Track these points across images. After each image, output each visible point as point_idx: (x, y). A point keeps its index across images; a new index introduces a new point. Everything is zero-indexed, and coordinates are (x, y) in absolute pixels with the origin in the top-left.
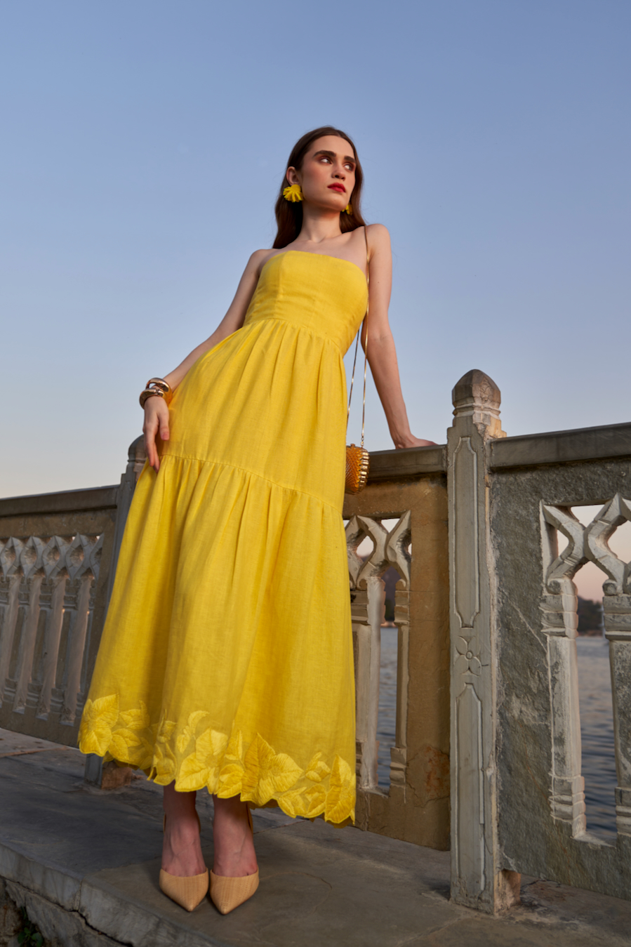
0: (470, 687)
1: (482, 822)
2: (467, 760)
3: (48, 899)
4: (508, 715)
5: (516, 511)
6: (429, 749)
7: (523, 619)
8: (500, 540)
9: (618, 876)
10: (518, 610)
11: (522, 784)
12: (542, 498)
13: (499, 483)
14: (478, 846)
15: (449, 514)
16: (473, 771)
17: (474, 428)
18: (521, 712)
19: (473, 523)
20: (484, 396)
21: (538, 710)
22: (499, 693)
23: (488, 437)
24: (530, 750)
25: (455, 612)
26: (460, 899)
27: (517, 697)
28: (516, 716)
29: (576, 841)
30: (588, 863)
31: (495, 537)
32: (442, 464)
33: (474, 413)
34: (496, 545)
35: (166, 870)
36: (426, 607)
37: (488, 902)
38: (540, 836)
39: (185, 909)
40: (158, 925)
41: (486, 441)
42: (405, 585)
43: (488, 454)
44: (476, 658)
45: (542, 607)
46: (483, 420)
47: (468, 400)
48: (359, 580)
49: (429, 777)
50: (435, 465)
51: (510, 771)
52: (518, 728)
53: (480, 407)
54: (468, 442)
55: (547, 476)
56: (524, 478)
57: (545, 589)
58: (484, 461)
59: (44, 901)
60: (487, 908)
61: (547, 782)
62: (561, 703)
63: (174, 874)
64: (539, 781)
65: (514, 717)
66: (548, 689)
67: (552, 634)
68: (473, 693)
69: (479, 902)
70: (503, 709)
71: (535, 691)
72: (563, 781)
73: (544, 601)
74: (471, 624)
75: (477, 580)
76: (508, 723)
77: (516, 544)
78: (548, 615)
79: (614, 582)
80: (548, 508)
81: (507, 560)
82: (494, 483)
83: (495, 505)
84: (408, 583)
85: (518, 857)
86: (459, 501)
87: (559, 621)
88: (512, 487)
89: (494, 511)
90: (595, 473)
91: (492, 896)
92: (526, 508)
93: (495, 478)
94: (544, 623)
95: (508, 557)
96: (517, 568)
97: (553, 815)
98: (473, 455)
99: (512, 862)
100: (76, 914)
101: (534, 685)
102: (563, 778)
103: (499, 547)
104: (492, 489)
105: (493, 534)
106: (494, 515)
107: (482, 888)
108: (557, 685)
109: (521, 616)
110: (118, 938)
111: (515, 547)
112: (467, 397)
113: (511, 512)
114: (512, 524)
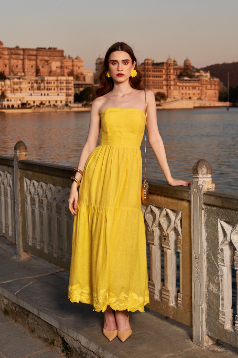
0: (197, 279)
1: (201, 321)
2: (197, 302)
3: (70, 336)
4: (209, 289)
5: (212, 220)
6: (188, 296)
7: (213, 259)
8: (207, 230)
9: (235, 340)
10: (212, 255)
11: (212, 311)
12: (219, 218)
13: (207, 209)
14: (200, 328)
15: (191, 217)
16: (198, 305)
17: (198, 187)
18: (213, 288)
19: (198, 223)
20: (203, 173)
21: (217, 289)
22: (207, 282)
23: (203, 191)
24: (215, 300)
25: (193, 252)
26: (195, 342)
27: (212, 283)
28: (211, 289)
29: (225, 329)
30: (228, 336)
31: (206, 228)
32: (189, 198)
33: (199, 181)
34: (206, 231)
35: (105, 329)
36: (187, 248)
37: (202, 344)
38: (216, 327)
39: (109, 340)
41: (202, 193)
42: (180, 238)
43: (203, 198)
44: (199, 270)
45: (218, 256)
46: (203, 183)
47: (197, 175)
48: (166, 233)
49: (188, 304)
50: (187, 197)
51: (210, 306)
52: (212, 294)
53: (201, 178)
54: (197, 192)
55: (220, 210)
56: (214, 209)
57: (219, 250)
58: (201, 200)
59: (68, 337)
60: (202, 346)
61: (219, 311)
62: (223, 288)
63: (107, 330)
64: (217, 311)
65: (210, 290)
66: (219, 283)
67: (221, 265)
68: (198, 281)
69: (200, 344)
70: (208, 287)
71: (216, 283)
72: (223, 312)
73: (219, 254)
74: (198, 258)
75: (199, 243)
76: (209, 291)
77: (212, 232)
78: (220, 259)
79: (237, 252)
80: (221, 221)
81: (209, 237)
82: (206, 208)
83: (206, 217)
84: (181, 238)
85: (211, 332)
86: (194, 213)
87: (223, 261)
88: (211, 211)
89: (206, 218)
90: (233, 213)
91: (203, 342)
92: (215, 220)
93: (205, 206)
94: (219, 261)
96: (212, 241)
97: (220, 321)
98: (198, 197)
99: (209, 333)
100: (78, 342)
101: (216, 281)
102: (223, 311)
103: (207, 232)
104: (205, 210)
105: (205, 227)
106: (205, 220)
107: (201, 340)
108: (222, 282)
109: (213, 258)
110: (90, 349)
111: (211, 233)
112: (196, 174)
113: (210, 220)
114: (211, 225)
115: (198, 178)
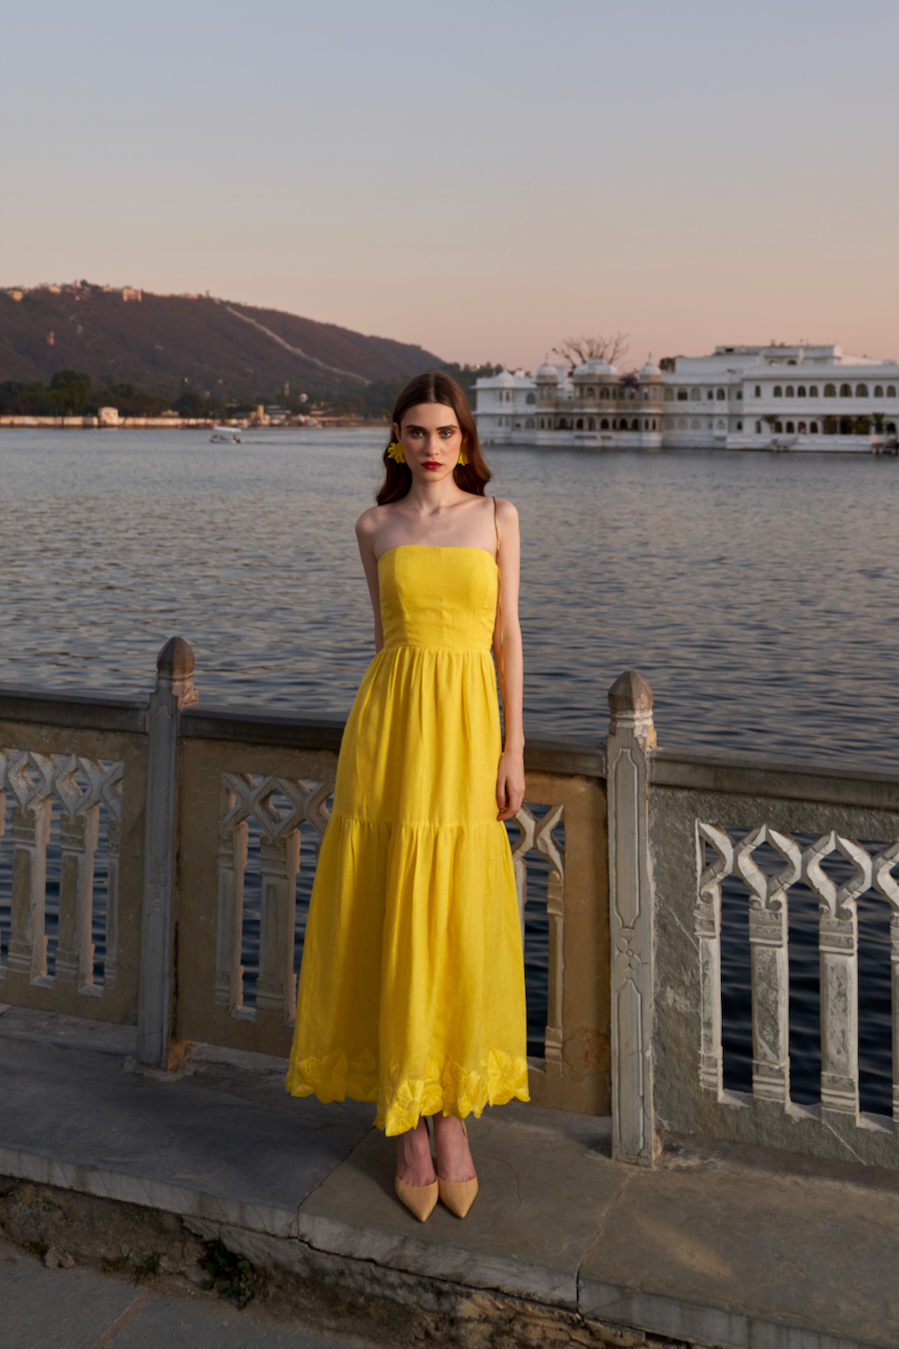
0: (630, 981)
1: (641, 1094)
2: (627, 1043)
3: (251, 1230)
4: (663, 1003)
5: (673, 825)
6: (586, 1031)
7: (678, 923)
8: (658, 850)
9: (753, 1128)
10: (674, 914)
11: (675, 1061)
12: (698, 816)
13: (658, 796)
14: (638, 1114)
15: (610, 821)
16: (633, 1053)
17: (635, 742)
18: (675, 1000)
19: (633, 834)
20: (641, 706)
21: (690, 999)
22: (656, 984)
23: (648, 749)
24: (682, 1032)
25: (616, 913)
26: (621, 1157)
27: (671, 987)
28: (671, 1004)
29: (720, 1104)
30: (730, 1120)
31: (653, 846)
32: (602, 771)
33: (635, 726)
34: (654, 854)
35: (401, 1179)
36: (582, 902)
37: (647, 1158)
38: (690, 1102)
40: (404, 1241)
41: (647, 756)
42: (558, 878)
43: (648, 769)
44: (635, 956)
45: (696, 913)
46: (642, 731)
47: (629, 712)
49: (587, 1055)
50: (594, 770)
51: (664, 1050)
52: (672, 1014)
53: (639, 719)
54: (629, 755)
55: (703, 797)
56: (681, 795)
57: (699, 898)
58: (645, 776)
59: (247, 1232)
60: (645, 1162)
61: (697, 1058)
62: (710, 994)
63: (408, 1183)
64: (690, 1058)
65: (668, 1005)
66: (699, 983)
67: (704, 937)
68: (633, 986)
69: (638, 1158)
70: (659, 999)
71: (688, 984)
72: (710, 1058)
73: (698, 908)
74: (631, 925)
75: (637, 887)
76: (663, 1010)
77: (673, 854)
78: (701, 920)
79: (759, 899)
80: (703, 826)
81: (664, 868)
82: (653, 795)
83: (653, 816)
84: (562, 876)
85: (670, 1118)
86: (619, 810)
87: (710, 926)
88: (670, 802)
89: (653, 821)
90: (747, 804)
91: (650, 1153)
92: (683, 823)
93: (653, 790)
94: (697, 927)
95: (666, 865)
96: (674, 877)
97: (702, 1085)
98: (633, 768)
99: (665, 1123)
100: (294, 1241)
101: (687, 979)
102: (711, 1055)
103: (657, 855)
104: (652, 800)
105: (651, 842)
106: (652, 824)
107: (641, 1146)
108: (707, 980)
109: (677, 919)
111: (672, 857)
112: (627, 709)
113: (668, 825)
114: (669, 836)
115: (633, 720)
